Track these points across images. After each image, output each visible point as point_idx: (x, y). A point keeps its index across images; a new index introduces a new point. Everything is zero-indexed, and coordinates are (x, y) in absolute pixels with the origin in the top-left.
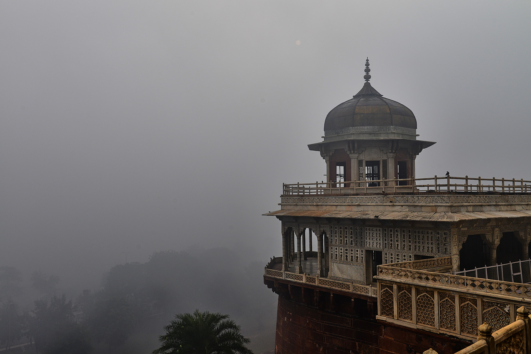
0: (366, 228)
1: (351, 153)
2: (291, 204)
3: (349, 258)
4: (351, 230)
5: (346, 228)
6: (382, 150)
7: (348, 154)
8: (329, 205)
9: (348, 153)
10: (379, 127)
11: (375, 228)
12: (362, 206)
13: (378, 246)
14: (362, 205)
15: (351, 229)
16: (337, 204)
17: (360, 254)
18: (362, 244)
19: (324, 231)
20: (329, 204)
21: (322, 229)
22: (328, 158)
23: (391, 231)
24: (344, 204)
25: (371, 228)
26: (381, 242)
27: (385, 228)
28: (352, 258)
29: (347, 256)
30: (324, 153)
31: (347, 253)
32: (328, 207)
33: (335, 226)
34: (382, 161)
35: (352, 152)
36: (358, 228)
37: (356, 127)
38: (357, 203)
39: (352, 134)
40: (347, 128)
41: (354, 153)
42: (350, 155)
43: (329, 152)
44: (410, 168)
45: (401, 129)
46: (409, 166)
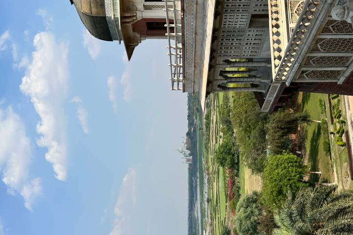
0: (222, 27)
2: (193, 86)
3: (256, 42)
4: (225, 40)
5: (222, 44)
9: (136, 21)
11: (224, 20)
12: (197, 31)
13: (245, 17)
15: (222, 40)
16: (194, 52)
17: (253, 32)
18: (241, 31)
20: (193, 58)
21: (222, 63)
23: (228, 6)
24: (194, 47)
25: (223, 23)
26: (240, 15)
27: (224, 11)
28: (257, 39)
29: (254, 44)
31: (250, 44)
33: (219, 53)
36: (223, 34)
38: (193, 36)
39: (115, 18)
40: (108, 21)
41: (136, 16)
42: (139, 19)
43: (136, 37)
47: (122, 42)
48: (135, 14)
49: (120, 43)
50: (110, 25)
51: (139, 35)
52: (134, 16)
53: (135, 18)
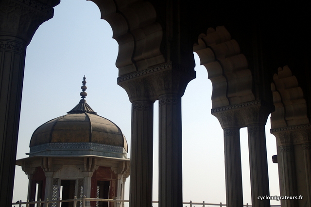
6: (79, 169)
10: (76, 144)
34: (78, 180)
37: (53, 144)
39: (48, 151)
42: (45, 174)
44: (114, 188)
45: (103, 146)
46: (113, 186)
47: (28, 156)
48: (49, 170)
49: (27, 154)
50: (42, 146)
51: (32, 172)
52: (48, 169)
53: (46, 170)
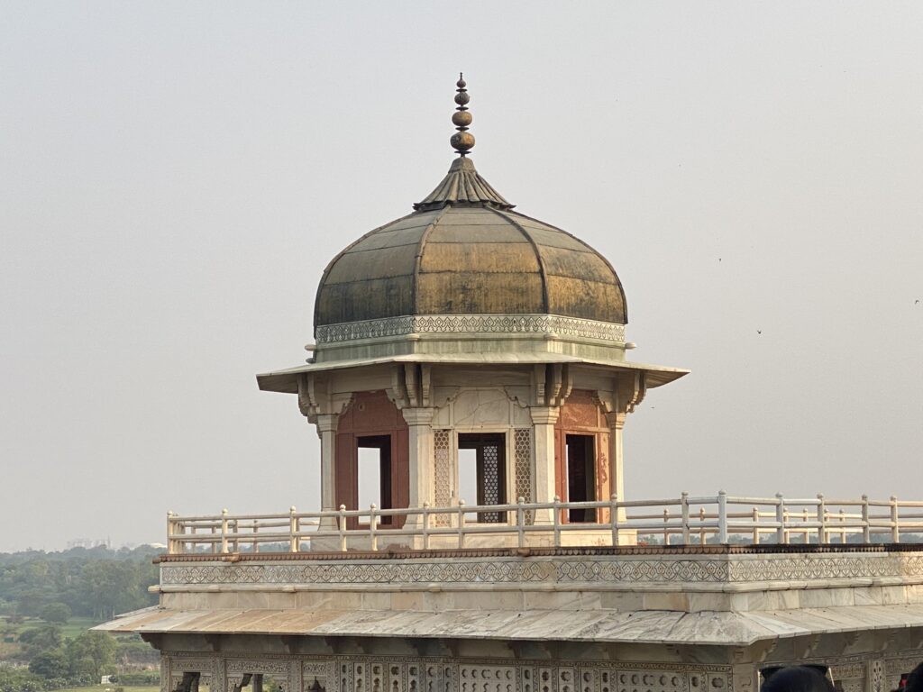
0: (462, 667)
1: (409, 407)
2: (198, 587)
4: (411, 678)
6: (513, 398)
7: (399, 408)
8: (334, 591)
9: (400, 404)
10: (502, 318)
11: (493, 669)
12: (448, 594)
14: (450, 591)
15: (412, 671)
19: (317, 682)
20: (335, 586)
22: (326, 422)
24: (385, 586)
25: (479, 669)
27: (525, 668)
30: (314, 404)
32: (331, 597)
33: (357, 665)
34: (513, 433)
35: (414, 402)
36: (435, 671)
37: (426, 318)
39: (412, 341)
40: (396, 320)
41: (420, 406)
42: (407, 415)
43: (332, 401)
44: (607, 457)
45: (577, 325)
46: (603, 451)
49: (305, 347)
50: (381, 323)
51: (338, 408)
52: (420, 399)
